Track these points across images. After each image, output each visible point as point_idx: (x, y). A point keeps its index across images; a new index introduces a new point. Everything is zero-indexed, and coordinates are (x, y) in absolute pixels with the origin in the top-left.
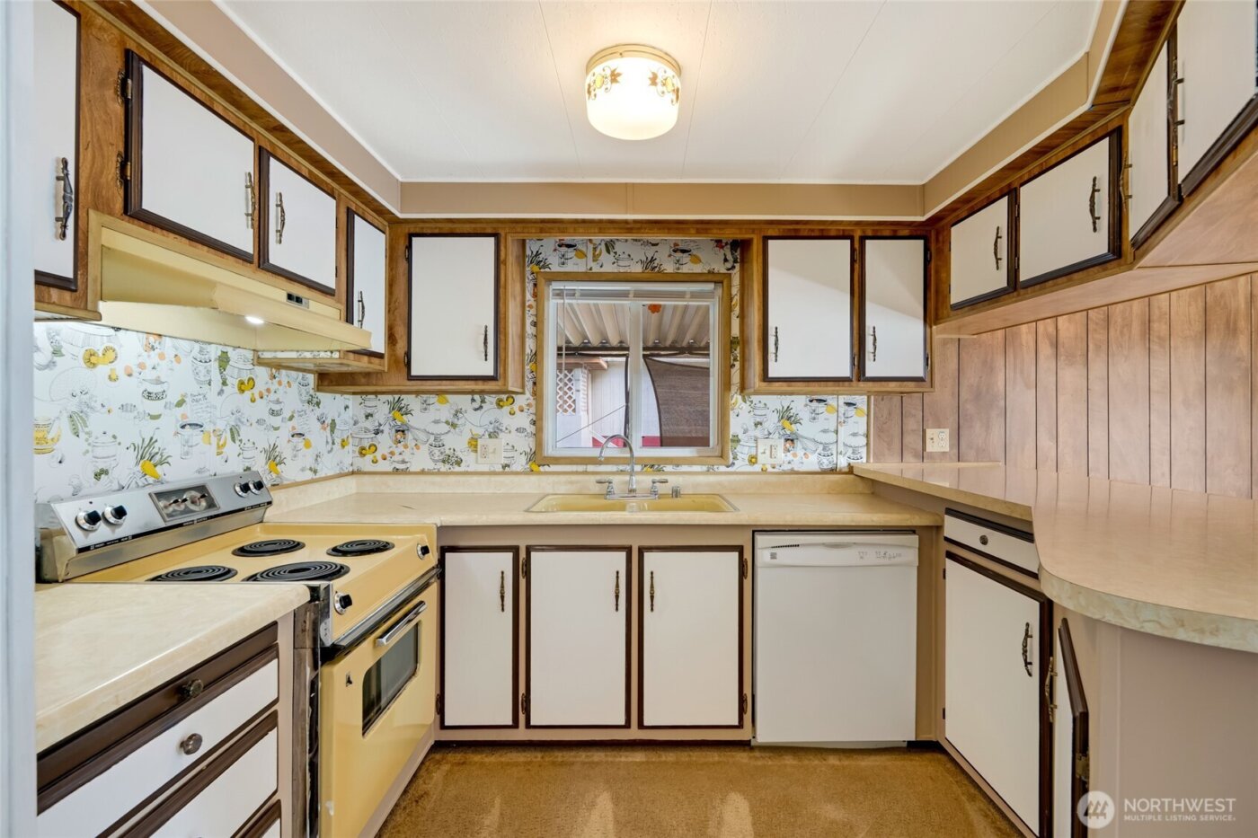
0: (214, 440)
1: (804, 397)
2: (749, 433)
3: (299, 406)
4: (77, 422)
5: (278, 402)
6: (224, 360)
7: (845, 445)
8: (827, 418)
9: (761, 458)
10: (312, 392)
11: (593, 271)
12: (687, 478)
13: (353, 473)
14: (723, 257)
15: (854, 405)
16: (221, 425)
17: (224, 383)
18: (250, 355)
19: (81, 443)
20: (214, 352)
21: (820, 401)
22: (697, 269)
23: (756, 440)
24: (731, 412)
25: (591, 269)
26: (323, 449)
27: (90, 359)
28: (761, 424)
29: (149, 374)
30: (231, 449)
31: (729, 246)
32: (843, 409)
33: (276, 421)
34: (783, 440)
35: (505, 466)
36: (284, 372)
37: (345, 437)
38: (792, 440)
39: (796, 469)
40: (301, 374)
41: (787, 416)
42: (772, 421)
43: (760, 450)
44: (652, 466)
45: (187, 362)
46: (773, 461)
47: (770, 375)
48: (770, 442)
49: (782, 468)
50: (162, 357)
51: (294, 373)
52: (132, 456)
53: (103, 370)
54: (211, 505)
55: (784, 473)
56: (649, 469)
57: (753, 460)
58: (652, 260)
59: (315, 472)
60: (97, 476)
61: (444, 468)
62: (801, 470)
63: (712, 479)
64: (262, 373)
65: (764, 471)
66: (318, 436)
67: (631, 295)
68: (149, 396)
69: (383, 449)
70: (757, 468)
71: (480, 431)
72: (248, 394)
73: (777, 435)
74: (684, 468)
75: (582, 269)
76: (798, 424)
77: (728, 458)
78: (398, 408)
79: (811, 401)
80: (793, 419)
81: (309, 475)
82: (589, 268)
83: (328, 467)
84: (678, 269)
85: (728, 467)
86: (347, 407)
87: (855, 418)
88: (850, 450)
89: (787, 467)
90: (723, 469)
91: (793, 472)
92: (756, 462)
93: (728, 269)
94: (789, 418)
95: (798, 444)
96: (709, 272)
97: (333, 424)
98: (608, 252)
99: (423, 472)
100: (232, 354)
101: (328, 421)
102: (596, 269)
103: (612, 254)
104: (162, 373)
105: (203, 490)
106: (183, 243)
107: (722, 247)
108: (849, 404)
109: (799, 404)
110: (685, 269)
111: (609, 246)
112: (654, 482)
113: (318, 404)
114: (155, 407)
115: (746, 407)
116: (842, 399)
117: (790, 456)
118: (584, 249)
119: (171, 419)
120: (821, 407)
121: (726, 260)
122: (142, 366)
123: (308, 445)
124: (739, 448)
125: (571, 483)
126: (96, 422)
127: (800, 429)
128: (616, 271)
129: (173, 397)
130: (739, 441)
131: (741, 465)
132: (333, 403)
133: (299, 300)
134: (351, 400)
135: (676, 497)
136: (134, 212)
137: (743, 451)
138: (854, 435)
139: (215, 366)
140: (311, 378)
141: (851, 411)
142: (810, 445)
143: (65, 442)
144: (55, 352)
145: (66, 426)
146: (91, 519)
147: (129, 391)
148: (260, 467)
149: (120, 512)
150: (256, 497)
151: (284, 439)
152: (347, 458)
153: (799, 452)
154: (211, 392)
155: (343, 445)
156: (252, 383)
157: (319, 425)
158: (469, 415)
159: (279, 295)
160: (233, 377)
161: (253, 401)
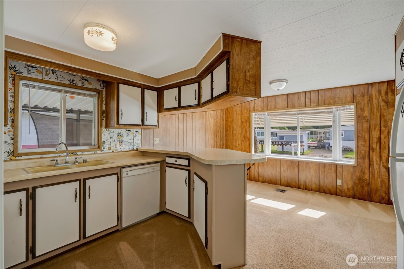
1: (125, 129)
2: (108, 140)
7: (136, 143)
8: (131, 136)
9: (112, 148)
11: (46, 79)
12: (87, 156)
14: (100, 85)
21: (129, 131)
22: (91, 87)
23: (111, 143)
24: (102, 134)
25: (45, 78)
28: (112, 137)
31: (102, 82)
32: (135, 133)
34: (119, 142)
38: (121, 142)
39: (122, 150)
41: (120, 135)
42: (115, 137)
43: (112, 145)
44: (73, 153)
46: (116, 149)
47: (120, 123)
48: (115, 143)
49: (118, 150)
55: (119, 152)
56: (72, 154)
57: (110, 149)
58: (73, 80)
62: (124, 151)
63: (97, 155)
65: (113, 152)
67: (63, 91)
70: (111, 151)
73: (117, 141)
74: (86, 153)
75: (41, 78)
76: (123, 138)
77: (101, 148)
79: (127, 131)
80: (121, 136)
82: (44, 78)
84: (83, 85)
85: (101, 151)
87: (138, 136)
89: (120, 150)
90: (100, 152)
91: (122, 151)
92: (111, 149)
93: (102, 89)
94: (120, 136)
95: (123, 143)
96: (95, 89)
98: (53, 73)
102: (47, 79)
103: (55, 75)
107: (100, 81)
108: (137, 132)
109: (123, 131)
110: (86, 86)
111: (53, 72)
112: (76, 158)
115: (107, 132)
116: (135, 130)
117: (121, 147)
118: (41, 70)
120: (129, 133)
121: (101, 86)
124: (105, 145)
125: (35, 162)
128: (57, 81)
130: (105, 143)
131: (106, 150)
135: (85, 162)
137: (106, 146)
138: (138, 140)
141: (137, 134)
142: (126, 143)
153: (123, 145)
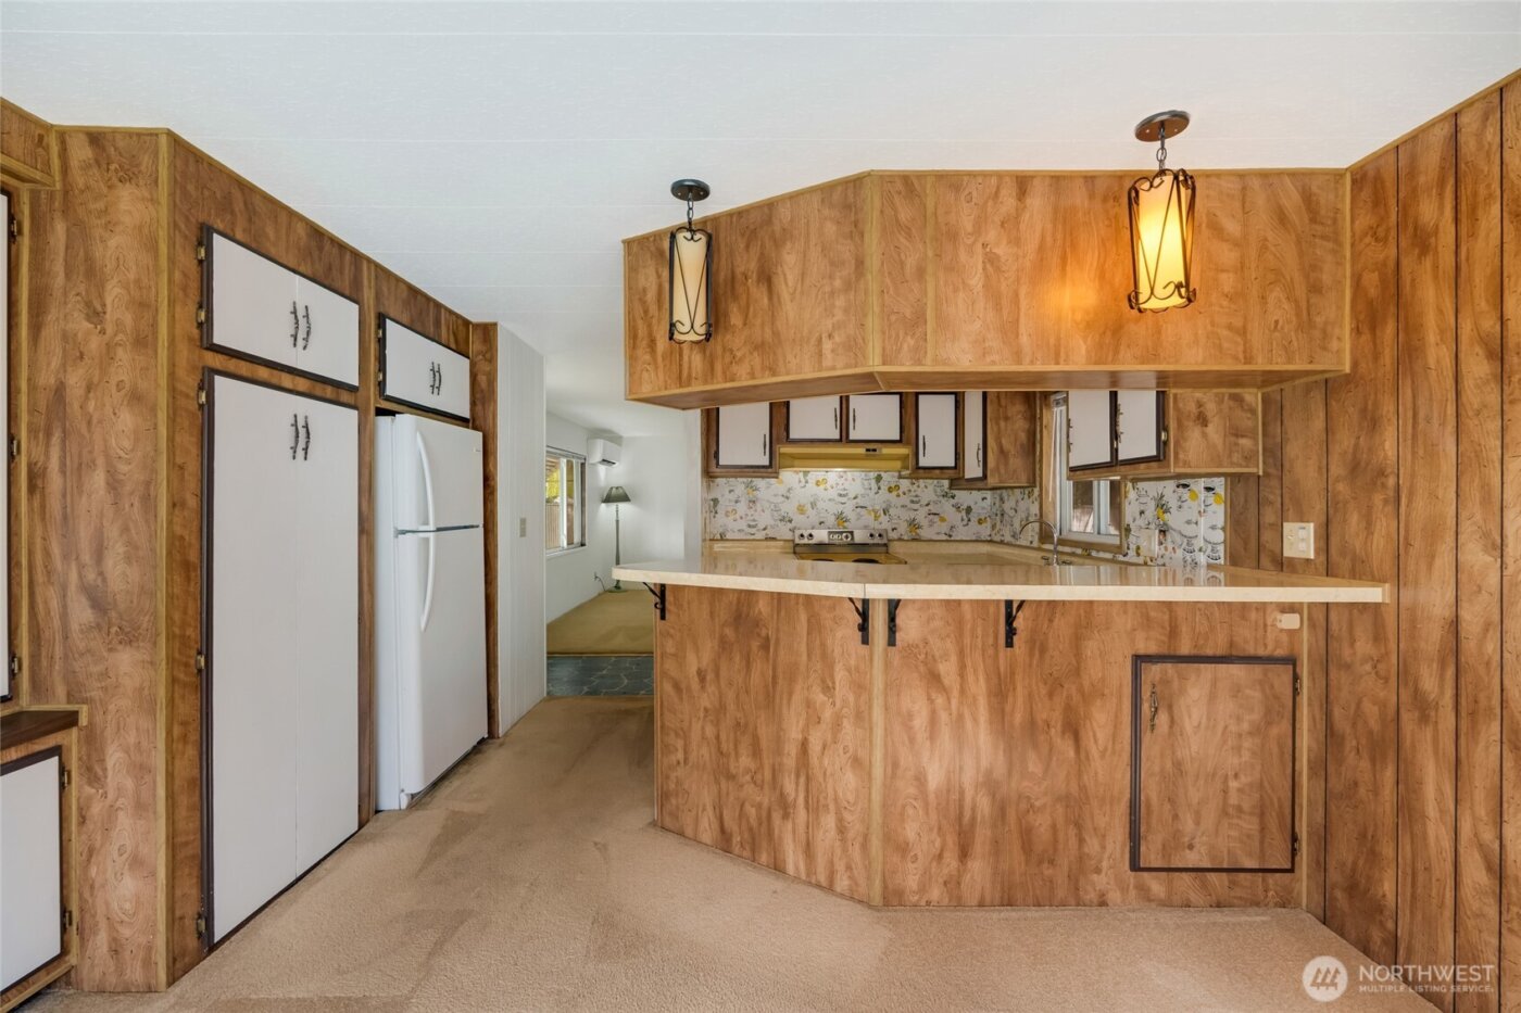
0: (873, 514)
1: (1172, 481)
2: (1137, 522)
3: (936, 498)
4: (813, 505)
5: (917, 496)
6: (879, 479)
7: (1205, 540)
8: (1191, 508)
9: (1143, 550)
15: (1213, 489)
16: (877, 507)
17: (879, 488)
18: (896, 474)
19: (814, 512)
20: (873, 475)
21: (1185, 486)
26: (959, 523)
27: (818, 483)
28: (1144, 513)
29: (841, 487)
30: (884, 519)
32: (1203, 494)
33: (916, 506)
34: (1156, 531)
35: (1031, 542)
37: (983, 517)
38: (1164, 532)
40: (936, 481)
41: (1162, 506)
42: (1151, 510)
43: (1142, 541)
45: (858, 481)
46: (1150, 553)
47: (1071, 464)
48: (1149, 532)
50: (846, 480)
51: (930, 481)
52: (833, 518)
53: (822, 487)
54: (853, 538)
57: (1137, 550)
59: (950, 536)
60: (821, 523)
61: (1014, 541)
64: (903, 484)
65: (1144, 563)
66: (954, 517)
68: (841, 495)
69: (998, 527)
70: (1140, 559)
71: (1023, 516)
72: (895, 493)
73: (1152, 526)
74: (1101, 554)
76: (1167, 514)
77: (1124, 547)
78: (1002, 500)
79: (1178, 487)
80: (1165, 507)
81: (945, 538)
83: (962, 533)
85: (1123, 555)
86: (983, 499)
87: (1214, 507)
88: (1210, 547)
89: (1158, 561)
90: (1120, 557)
92: (1139, 553)
95: (1169, 536)
97: (969, 510)
100: (883, 474)
101: (965, 507)
104: (846, 486)
105: (852, 533)
106: (809, 444)
108: (1209, 489)
109: (1169, 489)
113: (953, 497)
114: (843, 500)
116: (1203, 483)
117: (1160, 549)
119: (850, 505)
120: (1186, 494)
122: (837, 484)
123: (943, 520)
124: (1130, 538)
126: (820, 505)
127: (1171, 522)
129: (852, 495)
130: (1129, 530)
131: (1131, 554)
132: (965, 497)
133: (874, 450)
136: (792, 440)
137: (1131, 542)
138: (1213, 528)
139: (873, 482)
140: (946, 483)
141: (1211, 498)
142: (1178, 539)
143: (810, 512)
144: (807, 482)
145: (809, 505)
146: (802, 535)
147: (833, 494)
148: (903, 529)
149: (811, 535)
150: (877, 540)
151: (921, 516)
152: (985, 531)
153: (1170, 547)
154: (872, 493)
155: (980, 522)
156: (897, 487)
157: (954, 509)
158: (1021, 503)
159: (861, 450)
160: (884, 485)
161: (898, 496)
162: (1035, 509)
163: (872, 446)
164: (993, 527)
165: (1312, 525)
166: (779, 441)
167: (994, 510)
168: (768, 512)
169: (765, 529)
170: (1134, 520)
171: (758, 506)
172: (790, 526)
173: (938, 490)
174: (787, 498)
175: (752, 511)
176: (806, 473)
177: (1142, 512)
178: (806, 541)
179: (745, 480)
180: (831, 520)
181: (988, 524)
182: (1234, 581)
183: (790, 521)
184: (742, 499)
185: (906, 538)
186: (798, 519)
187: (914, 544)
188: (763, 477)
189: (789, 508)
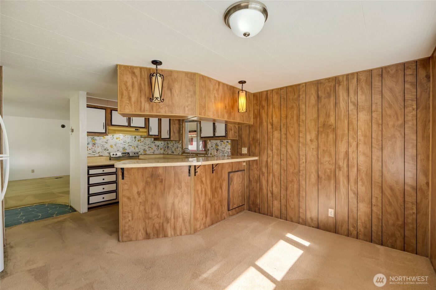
0: (134, 147)
1: (220, 140)
3: (150, 143)
4: (115, 145)
5: (145, 142)
6: (135, 137)
7: (227, 151)
8: (223, 146)
10: (153, 141)
13: (163, 154)
16: (135, 146)
17: (135, 140)
18: (140, 136)
19: (116, 147)
20: (134, 136)
21: (222, 141)
23: (212, 150)
24: (207, 144)
26: (156, 150)
27: (117, 138)
29: (124, 140)
30: (137, 149)
32: (226, 143)
33: (145, 145)
35: (179, 154)
36: (147, 138)
40: (150, 139)
41: (217, 145)
42: (214, 146)
43: (212, 152)
45: (129, 138)
46: (214, 154)
47: (201, 137)
50: (126, 138)
51: (149, 138)
52: (122, 149)
53: (118, 140)
54: (129, 155)
57: (211, 154)
60: (119, 150)
61: (172, 154)
64: (142, 139)
66: (155, 148)
68: (124, 142)
69: (166, 150)
71: (176, 147)
72: (140, 142)
73: (215, 149)
77: (207, 153)
78: (168, 144)
81: (153, 153)
83: (157, 152)
86: (162, 143)
87: (228, 145)
88: (228, 153)
89: (216, 156)
95: (218, 151)
97: (158, 146)
99: (170, 154)
100: (136, 136)
101: (157, 145)
105: (129, 153)
106: (118, 126)
108: (227, 142)
109: (218, 142)
113: (155, 143)
114: (125, 143)
115: (210, 143)
116: (226, 141)
117: (217, 153)
119: (127, 145)
120: (222, 143)
123: (152, 149)
124: (209, 151)
126: (117, 145)
127: (219, 148)
129: (127, 142)
131: (209, 155)
132: (157, 143)
133: (138, 130)
134: (163, 142)
136: (112, 125)
138: (228, 149)
139: (134, 138)
140: (153, 139)
141: (228, 143)
142: (221, 151)
143: (114, 147)
144: (113, 138)
145: (114, 145)
146: (113, 154)
147: (122, 142)
148: (142, 152)
149: (116, 154)
150: (136, 155)
151: (146, 148)
152: (162, 151)
153: (219, 153)
154: (133, 142)
155: (161, 149)
156: (140, 140)
157: (155, 146)
158: (175, 144)
159: (134, 129)
160: (137, 139)
161: (141, 142)
162: (180, 145)
163: (137, 128)
164: (164, 150)
165: (247, 148)
166: (108, 125)
167: (165, 146)
168: (100, 148)
169: (99, 153)
170: (210, 148)
171: (96, 145)
172: (108, 152)
173: (151, 141)
174: (107, 143)
175: (94, 147)
176: (113, 135)
177: (212, 146)
178: (115, 156)
179: (91, 137)
180: (121, 150)
181: (163, 150)
182: (232, 158)
183: (108, 150)
184: (90, 143)
185: (142, 154)
186: (110, 150)
187: (145, 156)
188: (98, 136)
189: (107, 146)
